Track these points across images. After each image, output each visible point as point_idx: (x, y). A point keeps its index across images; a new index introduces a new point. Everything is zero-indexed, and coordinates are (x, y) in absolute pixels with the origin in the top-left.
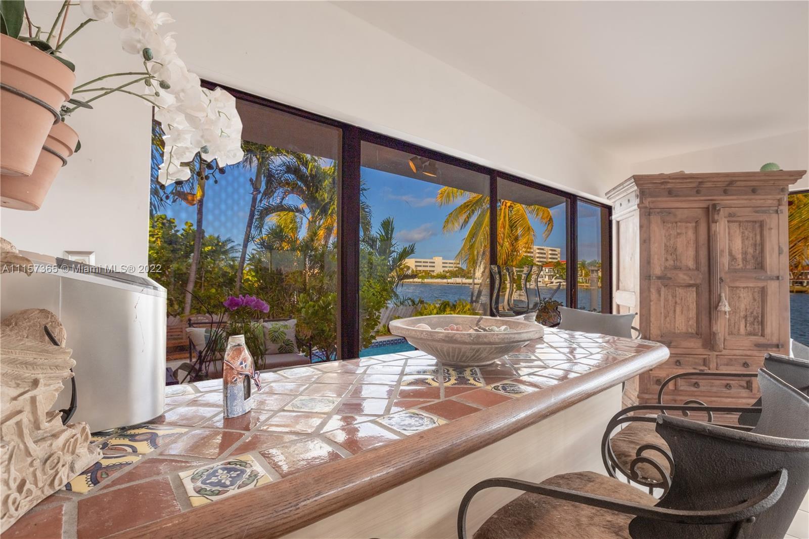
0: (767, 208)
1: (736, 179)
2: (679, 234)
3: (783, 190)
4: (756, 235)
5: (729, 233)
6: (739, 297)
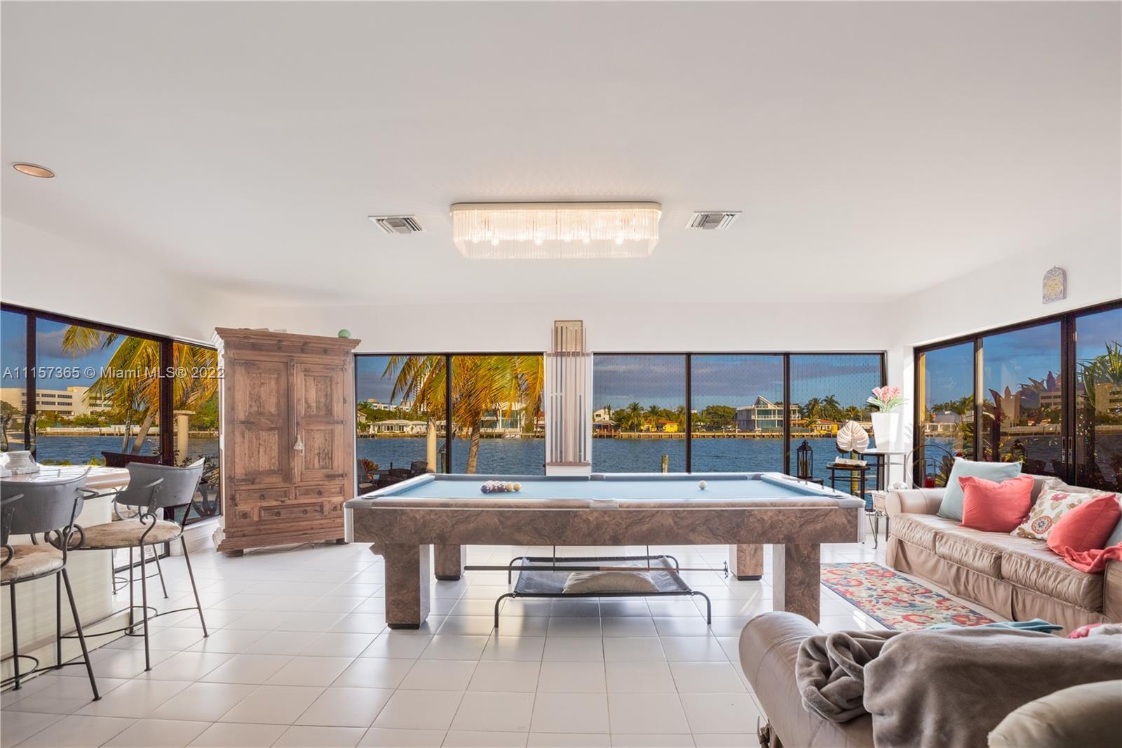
0: (335, 367)
1: (309, 341)
2: (262, 384)
4: (327, 387)
5: (306, 385)
6: (314, 438)
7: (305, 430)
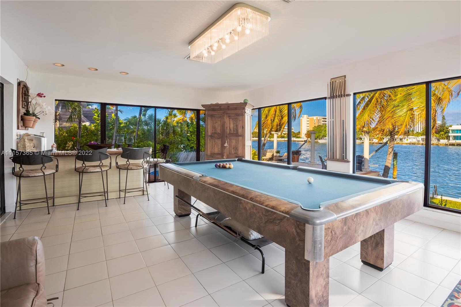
2: (216, 122)
3: (244, 108)
5: (229, 122)
6: (232, 142)
7: (229, 139)
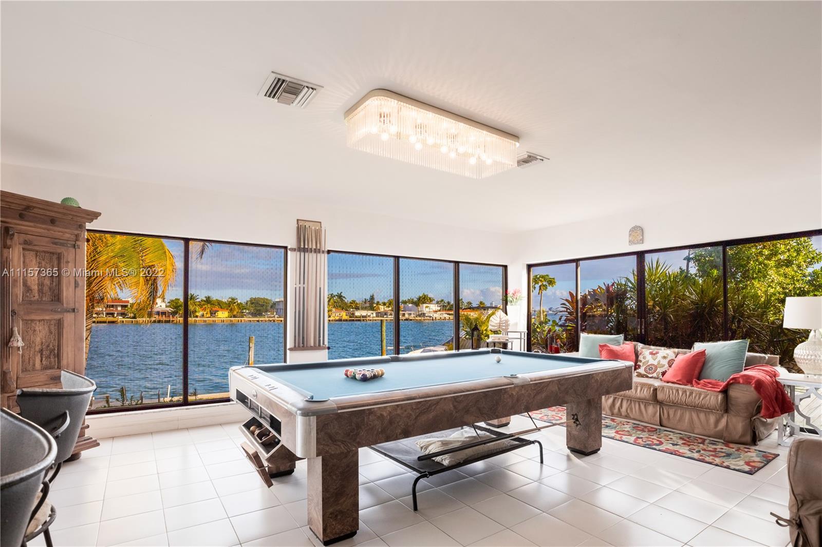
0: (65, 242)
1: (34, 205)
3: (81, 227)
4: (53, 267)
5: (24, 262)
6: (35, 331)
7: (23, 320)
